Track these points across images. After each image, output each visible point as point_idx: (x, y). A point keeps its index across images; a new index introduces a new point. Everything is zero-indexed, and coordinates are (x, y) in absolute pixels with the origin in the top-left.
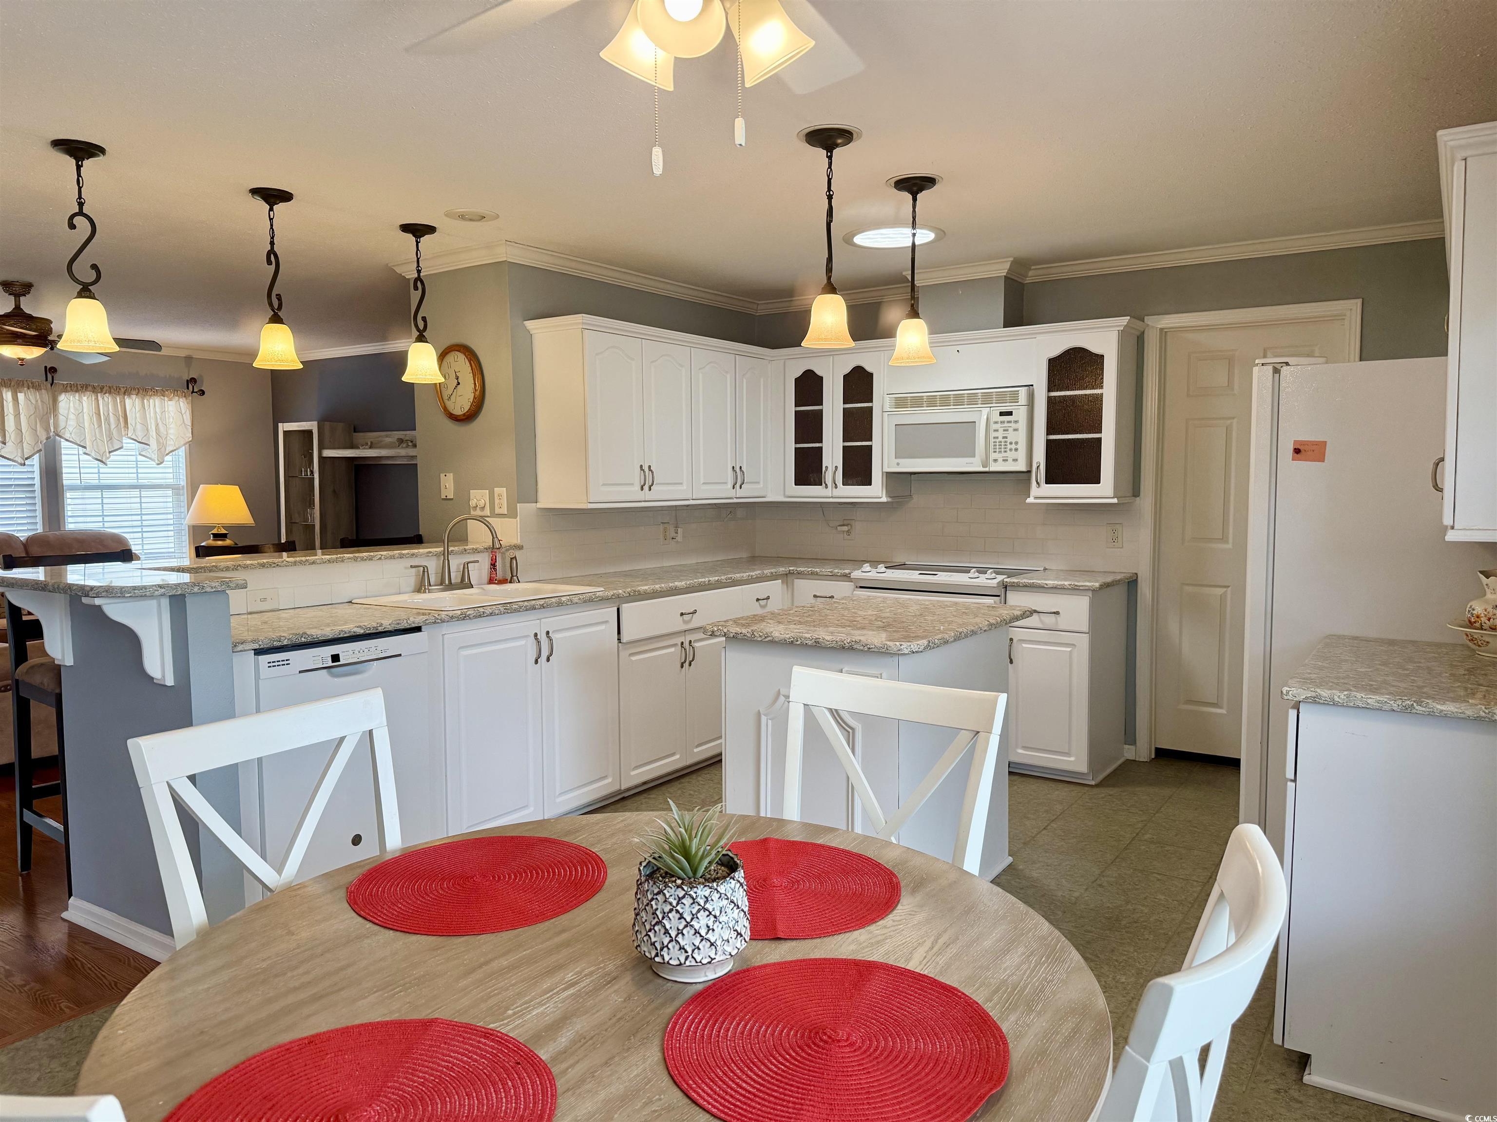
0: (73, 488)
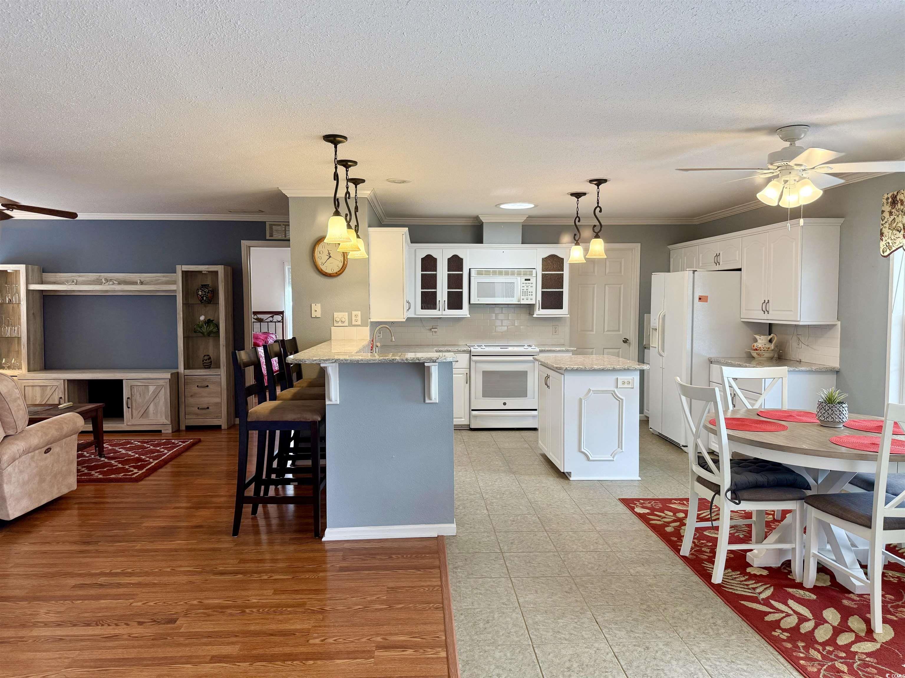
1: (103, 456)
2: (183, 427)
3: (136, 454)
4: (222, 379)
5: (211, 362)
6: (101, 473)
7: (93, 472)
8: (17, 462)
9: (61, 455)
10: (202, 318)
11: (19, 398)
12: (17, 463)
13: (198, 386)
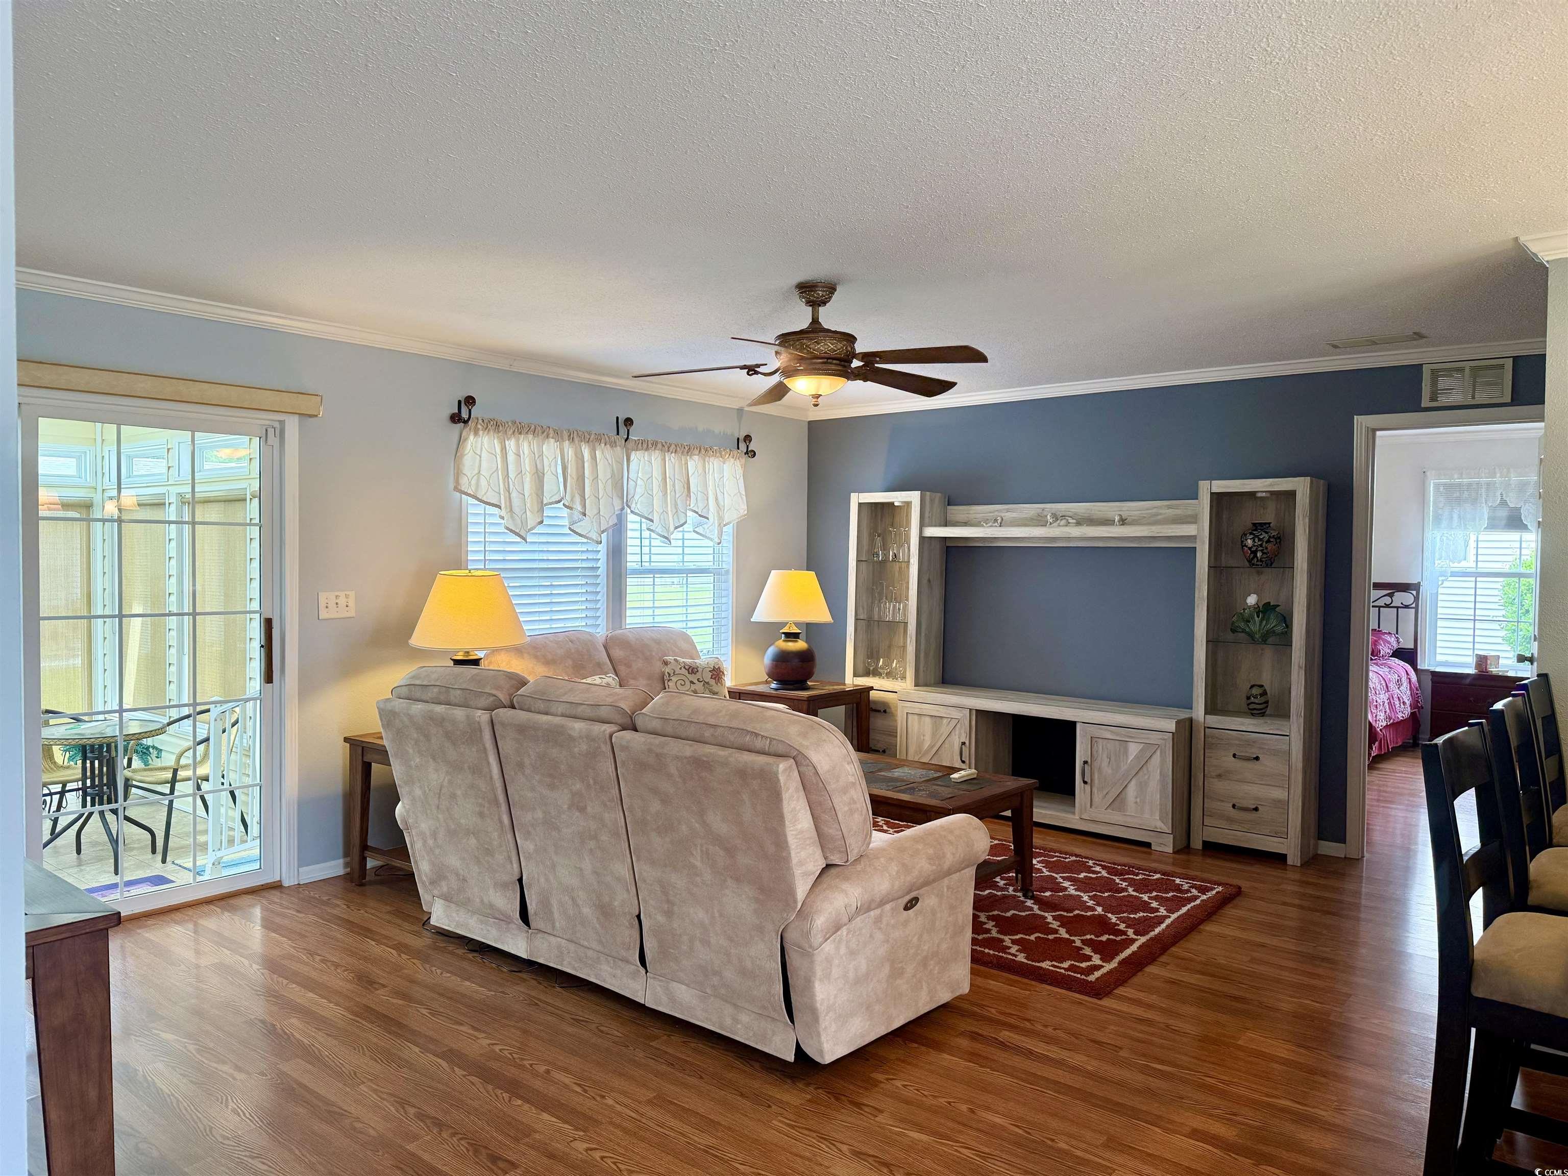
0: (635, 572)
1: (1031, 894)
2: (1197, 844)
3: (1098, 904)
4: (1293, 744)
5: (1267, 702)
6: (1024, 946)
7: (1007, 941)
8: (844, 931)
9: (939, 915)
10: (1252, 600)
11: (854, 784)
12: (845, 933)
13: (1234, 756)
